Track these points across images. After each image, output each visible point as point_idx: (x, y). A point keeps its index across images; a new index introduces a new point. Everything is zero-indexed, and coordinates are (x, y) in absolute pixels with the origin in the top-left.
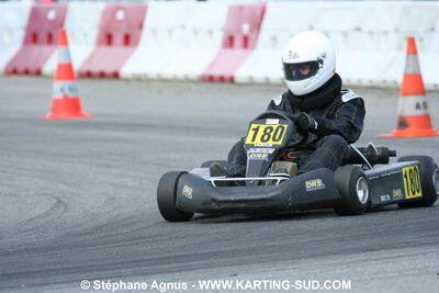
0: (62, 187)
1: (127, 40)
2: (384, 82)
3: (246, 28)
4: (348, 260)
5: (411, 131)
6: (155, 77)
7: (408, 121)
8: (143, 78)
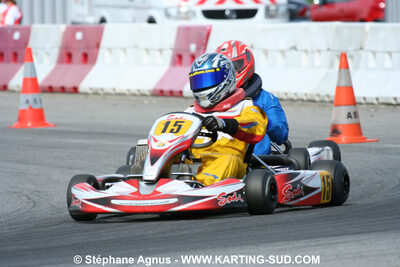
0: (30, 186)
1: (85, 56)
2: (318, 95)
3: (193, 47)
5: (343, 138)
6: (112, 92)
7: (340, 128)
8: (100, 92)
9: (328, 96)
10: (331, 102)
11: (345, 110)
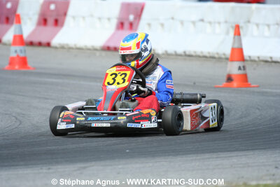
0: (19, 111)
1: (56, 22)
2: (218, 54)
3: (131, 17)
4: (198, 158)
5: (235, 84)
6: (74, 46)
7: (233, 77)
8: (66, 47)
9: (224, 54)
10: (227, 59)
11: (236, 64)
